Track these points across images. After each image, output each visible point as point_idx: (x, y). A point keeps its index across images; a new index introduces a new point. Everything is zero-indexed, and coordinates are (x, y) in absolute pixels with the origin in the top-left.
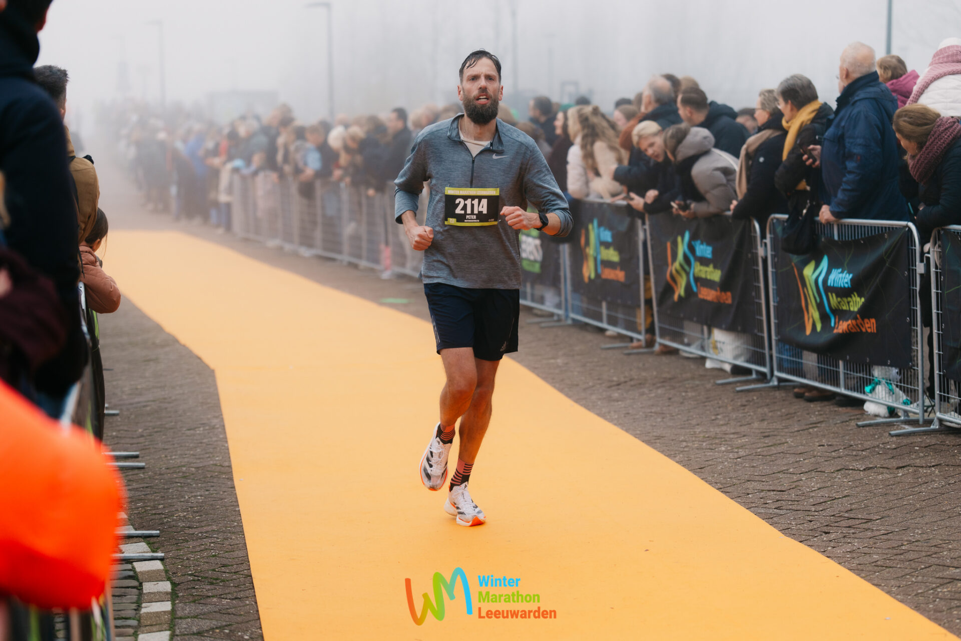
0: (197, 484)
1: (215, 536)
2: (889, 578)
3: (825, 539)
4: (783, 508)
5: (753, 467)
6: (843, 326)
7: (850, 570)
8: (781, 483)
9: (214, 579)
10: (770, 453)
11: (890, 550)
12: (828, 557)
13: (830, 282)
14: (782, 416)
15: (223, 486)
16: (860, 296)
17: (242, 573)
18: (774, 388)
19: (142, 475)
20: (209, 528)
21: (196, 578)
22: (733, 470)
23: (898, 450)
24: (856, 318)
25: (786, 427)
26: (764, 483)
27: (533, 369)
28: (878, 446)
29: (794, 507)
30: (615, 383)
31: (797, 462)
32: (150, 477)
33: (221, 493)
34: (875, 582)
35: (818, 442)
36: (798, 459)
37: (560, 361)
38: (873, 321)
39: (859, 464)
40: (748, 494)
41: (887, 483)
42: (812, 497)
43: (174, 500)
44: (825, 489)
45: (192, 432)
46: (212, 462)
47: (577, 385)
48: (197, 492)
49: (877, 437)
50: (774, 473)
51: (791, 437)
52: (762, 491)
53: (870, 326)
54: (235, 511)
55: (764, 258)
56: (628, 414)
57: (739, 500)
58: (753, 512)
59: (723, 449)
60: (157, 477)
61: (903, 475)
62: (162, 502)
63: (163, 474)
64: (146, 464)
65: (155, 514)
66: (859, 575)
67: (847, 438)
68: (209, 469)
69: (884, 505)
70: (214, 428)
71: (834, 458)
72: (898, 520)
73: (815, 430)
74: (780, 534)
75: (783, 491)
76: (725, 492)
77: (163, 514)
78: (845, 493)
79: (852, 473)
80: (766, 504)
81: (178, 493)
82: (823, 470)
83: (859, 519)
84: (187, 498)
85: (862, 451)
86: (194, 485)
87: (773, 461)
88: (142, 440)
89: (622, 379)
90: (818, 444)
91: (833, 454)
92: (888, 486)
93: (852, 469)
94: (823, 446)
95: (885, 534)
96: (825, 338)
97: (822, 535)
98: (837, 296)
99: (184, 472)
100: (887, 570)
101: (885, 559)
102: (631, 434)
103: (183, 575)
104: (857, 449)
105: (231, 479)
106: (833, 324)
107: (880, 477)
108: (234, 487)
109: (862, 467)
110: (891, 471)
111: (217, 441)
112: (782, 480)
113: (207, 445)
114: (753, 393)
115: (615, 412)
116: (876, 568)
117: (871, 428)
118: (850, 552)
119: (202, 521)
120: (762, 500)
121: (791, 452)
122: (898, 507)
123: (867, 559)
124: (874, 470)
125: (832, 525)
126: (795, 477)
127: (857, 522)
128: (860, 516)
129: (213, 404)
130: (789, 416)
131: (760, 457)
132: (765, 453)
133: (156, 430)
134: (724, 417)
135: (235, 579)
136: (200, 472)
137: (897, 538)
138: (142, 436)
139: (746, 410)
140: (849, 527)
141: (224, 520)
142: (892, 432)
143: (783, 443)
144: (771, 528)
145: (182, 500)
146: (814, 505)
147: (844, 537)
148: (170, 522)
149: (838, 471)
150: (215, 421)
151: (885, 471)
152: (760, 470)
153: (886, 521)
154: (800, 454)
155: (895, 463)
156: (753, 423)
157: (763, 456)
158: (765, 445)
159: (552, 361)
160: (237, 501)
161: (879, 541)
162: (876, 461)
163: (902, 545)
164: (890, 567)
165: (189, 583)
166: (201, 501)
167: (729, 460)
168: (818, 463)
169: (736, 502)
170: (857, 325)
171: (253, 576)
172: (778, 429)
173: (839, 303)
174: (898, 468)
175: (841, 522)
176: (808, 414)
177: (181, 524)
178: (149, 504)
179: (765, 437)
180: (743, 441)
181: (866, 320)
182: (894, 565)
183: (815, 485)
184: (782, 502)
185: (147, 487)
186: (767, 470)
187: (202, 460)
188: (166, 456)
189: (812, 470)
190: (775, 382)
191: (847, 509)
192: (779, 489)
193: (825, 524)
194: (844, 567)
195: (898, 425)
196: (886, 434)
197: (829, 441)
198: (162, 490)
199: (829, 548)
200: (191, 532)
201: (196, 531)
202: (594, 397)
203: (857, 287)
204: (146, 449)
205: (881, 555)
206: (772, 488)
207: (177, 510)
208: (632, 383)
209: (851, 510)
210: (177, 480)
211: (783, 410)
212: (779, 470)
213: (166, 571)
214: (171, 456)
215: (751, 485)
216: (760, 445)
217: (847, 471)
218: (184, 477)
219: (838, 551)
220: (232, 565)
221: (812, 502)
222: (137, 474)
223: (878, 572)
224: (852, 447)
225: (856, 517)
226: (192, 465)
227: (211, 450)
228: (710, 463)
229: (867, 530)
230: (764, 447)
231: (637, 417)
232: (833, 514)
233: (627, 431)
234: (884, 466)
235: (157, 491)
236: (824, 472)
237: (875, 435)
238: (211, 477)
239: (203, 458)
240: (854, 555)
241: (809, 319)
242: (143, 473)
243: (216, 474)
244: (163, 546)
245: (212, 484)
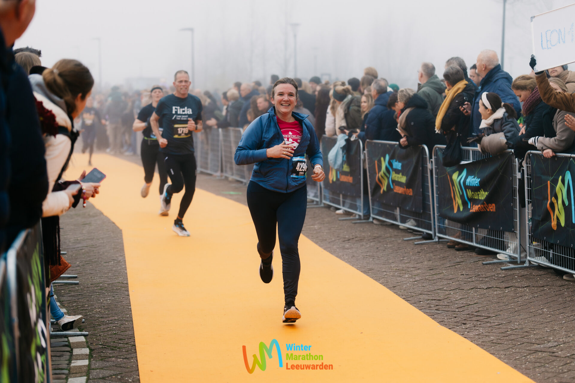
0: (108, 293)
1: (116, 322)
2: (500, 350)
3: (463, 327)
4: (440, 309)
5: (424, 286)
6: (475, 208)
7: (477, 345)
8: (439, 296)
9: (114, 347)
10: (434, 279)
11: (500, 334)
12: (465, 338)
13: (467, 183)
14: (440, 258)
15: (123, 294)
16: (485, 191)
17: (130, 344)
18: (436, 242)
20: (113, 318)
21: (104, 346)
22: (412, 288)
23: (506, 277)
24: (483, 204)
25: (443, 264)
26: (429, 296)
28: (494, 275)
29: (446, 309)
30: (347, 239)
31: (448, 284)
32: (81, 289)
33: (121, 298)
34: (492, 352)
36: (449, 282)
37: (316, 227)
38: (494, 205)
39: (484, 285)
40: (420, 302)
41: (499, 296)
42: (457, 303)
43: (94, 302)
44: (464, 299)
45: (107, 264)
46: (117, 281)
47: (326, 240)
48: (108, 297)
49: (493, 270)
50: (435, 290)
51: (445, 270)
52: (428, 300)
53: (492, 208)
54: (128, 308)
55: (431, 170)
56: (354, 256)
57: (415, 305)
58: (423, 312)
59: (407, 276)
60: (85, 289)
61: (508, 292)
62: (87, 303)
63: (89, 288)
64: (80, 282)
65: (83, 310)
66: (482, 348)
67: (477, 271)
68: (115, 285)
69: (497, 308)
70: (119, 262)
71: (469, 282)
72: (505, 317)
73: (459, 266)
74: (438, 324)
75: (440, 300)
76: (407, 301)
77: (88, 309)
78: (475, 301)
79: (479, 290)
80: (430, 307)
81: (97, 298)
82: (463, 288)
83: (483, 316)
84: (102, 301)
85: (485, 278)
86: (106, 294)
87: (434, 283)
88: (79, 268)
89: (351, 237)
90: (460, 274)
91: (469, 279)
92: (500, 298)
93: (479, 288)
94: (463, 275)
95: (498, 325)
96: (465, 214)
97: (461, 325)
98: (472, 191)
99: (101, 287)
100: (499, 345)
101: (497, 339)
102: (355, 268)
103: (96, 345)
104: (482, 276)
105: (128, 291)
106: (469, 207)
107: (495, 293)
108: (129, 295)
109: (485, 287)
110: (502, 290)
111: (120, 269)
112: (440, 294)
113: (115, 271)
114: (424, 246)
115: (346, 255)
116: (492, 344)
117: (490, 265)
118: (478, 335)
119: (109, 314)
120: (428, 305)
121: (445, 278)
122: (505, 310)
123: (487, 339)
124: (492, 289)
125: (468, 319)
126: (447, 293)
127: (482, 318)
128: (483, 315)
129: (119, 248)
130: (444, 258)
131: (428, 281)
132: (430, 279)
133: (86, 263)
135: (126, 347)
136: (110, 286)
137: (505, 327)
138: (79, 266)
139: (420, 255)
140: (477, 321)
141: (122, 314)
142: (503, 268)
143: (441, 273)
144: (433, 321)
145: (99, 302)
146: (458, 308)
147: (475, 326)
148: (92, 314)
149: (471, 289)
150: (121, 258)
151: (498, 289)
152: (427, 288)
153: (498, 317)
154: (450, 279)
155: (504, 285)
156: (424, 262)
157: (429, 280)
158: (431, 274)
159: (312, 227)
160: (130, 303)
161: (494, 329)
162: (493, 284)
163: (508, 331)
164: (501, 344)
165: (100, 349)
166: (109, 302)
167: (410, 283)
168: (460, 285)
169: (413, 306)
170: (484, 207)
171: (136, 346)
172: (438, 265)
173: (473, 195)
174: (505, 288)
175: (473, 318)
176: (455, 257)
177: (97, 316)
178: (80, 304)
179: (430, 270)
180: (418, 272)
181: (490, 205)
182: (503, 342)
183: (458, 297)
184: (439, 306)
185: (79, 295)
186: (431, 288)
187: (111, 280)
188: (92, 277)
189: (457, 289)
190: (437, 239)
191: (476, 311)
192: (438, 299)
193: (463, 319)
194: (474, 343)
195: (505, 264)
196: (499, 269)
197: (467, 272)
198: (88, 297)
199: (466, 333)
200: (102, 320)
201: (105, 320)
202: (335, 247)
203: (483, 186)
204: (81, 273)
205: (495, 337)
206: (434, 298)
207: (96, 308)
208: (357, 239)
209: (479, 311)
210: (97, 291)
211: (441, 255)
212: (438, 288)
213: (87, 342)
214: (94, 277)
215: (422, 297)
216: (428, 274)
217: (476, 289)
218: (101, 289)
219: (471, 334)
220: (125, 339)
221: (456, 306)
222: (75, 287)
223: (493, 346)
224: (479, 276)
225: (481, 315)
226: (106, 282)
227: (117, 274)
228: (399, 284)
229: (488, 322)
230: (430, 275)
231: (359, 258)
232: (468, 313)
233: (353, 266)
234: (498, 286)
235: (85, 297)
236: (464, 290)
238: (116, 289)
240: (480, 337)
241: (456, 204)
242: (78, 287)
243: (119, 287)
244: (86, 328)
245: (117, 293)
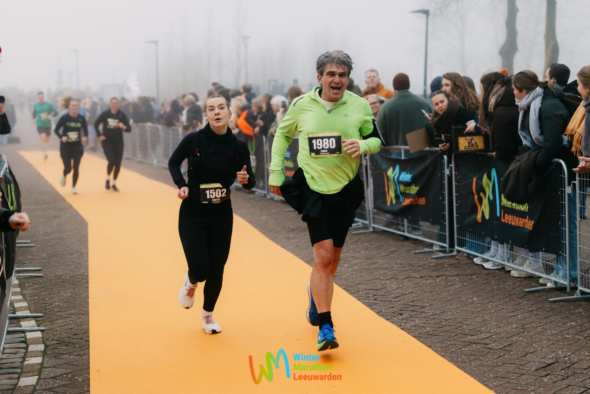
0: (69, 286)
1: (73, 316)
2: (436, 342)
3: (400, 318)
4: (378, 299)
5: (362, 276)
6: (407, 202)
7: (414, 337)
8: (376, 285)
9: (69, 343)
10: (371, 268)
11: (435, 325)
12: (402, 329)
13: (401, 179)
14: (376, 247)
15: (83, 287)
16: (416, 186)
17: (84, 339)
18: (371, 232)
19: (40, 281)
20: (71, 312)
21: (59, 342)
22: (351, 278)
23: (437, 266)
24: (414, 198)
25: (379, 254)
26: (367, 285)
27: (250, 222)
28: (426, 265)
29: (383, 299)
30: (291, 229)
31: (384, 273)
32: (44, 282)
33: (81, 291)
34: (429, 345)
35: (395, 262)
36: (385, 272)
37: (264, 218)
38: (424, 199)
39: (417, 275)
40: (359, 291)
41: (432, 285)
42: (393, 293)
43: (55, 295)
44: (400, 289)
45: (71, 256)
46: (78, 273)
47: (272, 231)
48: (68, 290)
49: (425, 259)
50: (372, 280)
51: (381, 259)
52: (367, 290)
53: (422, 201)
54: (86, 301)
55: (366, 166)
56: (297, 246)
57: (355, 295)
58: (362, 302)
59: (346, 266)
60: (48, 282)
61: (440, 281)
62: (48, 296)
63: (52, 280)
64: (44, 274)
65: (43, 303)
66: (419, 340)
67: (410, 259)
68: (77, 277)
69: (431, 298)
70: (82, 254)
71: (404, 271)
72: (439, 307)
73: (393, 255)
74: (376, 315)
75: (377, 290)
76: (347, 290)
77: (47, 303)
78: (410, 291)
79: (413, 280)
80: (369, 297)
81: (58, 291)
82: (398, 278)
83: (418, 306)
84: (62, 293)
85: (418, 267)
86: (67, 286)
87: (372, 273)
88: (44, 261)
89: (295, 227)
90: (395, 263)
91: (403, 269)
92: (433, 287)
93: (413, 277)
94: (398, 264)
95: (432, 315)
96: (398, 207)
97: (398, 316)
98: (404, 186)
99: (63, 279)
100: (435, 337)
101: (433, 330)
102: (299, 257)
103: (52, 340)
104: (415, 266)
105: (88, 283)
106: (401, 200)
107: (428, 282)
108: (88, 288)
109: (418, 276)
110: (433, 278)
111: (83, 261)
112: (377, 283)
113: (78, 263)
114: (361, 235)
115: (291, 245)
116: (428, 336)
117: (422, 254)
118: (414, 326)
119: (67, 308)
120: (366, 295)
121: (382, 268)
122: (438, 299)
123: (423, 331)
124: (424, 278)
125: (404, 310)
126: (384, 282)
127: (417, 308)
128: (418, 305)
129: (84, 240)
130: (379, 247)
131: (365, 270)
132: (368, 268)
133: (52, 255)
134: (347, 248)
135: (80, 343)
136: (72, 279)
137: (439, 317)
138: (45, 258)
139: (358, 244)
140: (413, 311)
141: (79, 307)
142: (433, 257)
143: (377, 263)
144: (371, 311)
145: (59, 295)
146: (394, 298)
147: (411, 317)
148: (50, 308)
149: (406, 278)
150: (84, 250)
151: (430, 278)
152: (365, 278)
153: (432, 307)
154: (386, 269)
155: (435, 274)
156: (361, 251)
157: (367, 270)
158: (368, 264)
159: (260, 218)
160: (88, 296)
161: (429, 319)
162: (425, 273)
163: (442, 322)
164: (436, 335)
165: (54, 345)
166: (69, 295)
167: (349, 272)
168: (396, 274)
169: (353, 296)
170: (415, 201)
171: (90, 341)
172: (374, 255)
173: (405, 189)
174: (437, 277)
175: (409, 308)
176: (389, 246)
177: (56, 310)
178: (41, 297)
179: (368, 259)
180: (356, 261)
181: (420, 199)
182: (438, 334)
183: (394, 286)
184: (377, 296)
185: (42, 287)
186: (369, 277)
187: (73, 272)
188: (55, 270)
189: (392, 278)
190: (371, 230)
191: (411, 300)
192: (375, 289)
193: (400, 309)
194: (411, 335)
195: (436, 253)
196: (430, 258)
197: (401, 262)
198: (50, 289)
199: (403, 324)
200: (61, 314)
201: (63, 314)
202: (280, 237)
203: (414, 181)
204: (45, 266)
205: (430, 328)
206: (371, 288)
207: (55, 301)
208: (300, 229)
209: (414, 301)
210: (59, 284)
211: (377, 244)
212: (375, 278)
213: (43, 338)
214: (58, 270)
215: (361, 286)
216: (365, 264)
217: (410, 278)
218: (63, 282)
219: (408, 325)
220: (80, 334)
221: (392, 296)
222: (38, 280)
223: (430, 338)
224: (412, 265)
225: (416, 305)
226: (68, 275)
227: (79, 266)
228: (339, 274)
229: (423, 312)
230: (367, 265)
231: (302, 248)
232: (404, 303)
233: (297, 255)
234: (430, 275)
235: (47, 290)
236: (398, 279)
237: (423, 258)
238: (77, 281)
239: (74, 271)
240: (417, 328)
241: (389, 197)
242: (41, 280)
243: (80, 280)
244: (44, 323)
245: (77, 286)
